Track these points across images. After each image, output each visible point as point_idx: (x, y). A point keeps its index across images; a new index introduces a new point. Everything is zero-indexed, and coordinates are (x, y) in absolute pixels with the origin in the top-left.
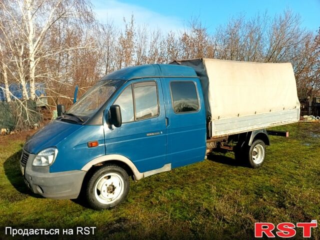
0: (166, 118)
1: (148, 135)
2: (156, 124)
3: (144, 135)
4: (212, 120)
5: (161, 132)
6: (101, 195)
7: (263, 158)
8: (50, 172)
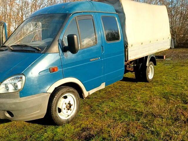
0: (102, 46)
1: (91, 60)
2: (95, 51)
3: (88, 60)
4: (128, 48)
5: (99, 58)
6: (62, 112)
7: (153, 75)
8: (20, 97)
